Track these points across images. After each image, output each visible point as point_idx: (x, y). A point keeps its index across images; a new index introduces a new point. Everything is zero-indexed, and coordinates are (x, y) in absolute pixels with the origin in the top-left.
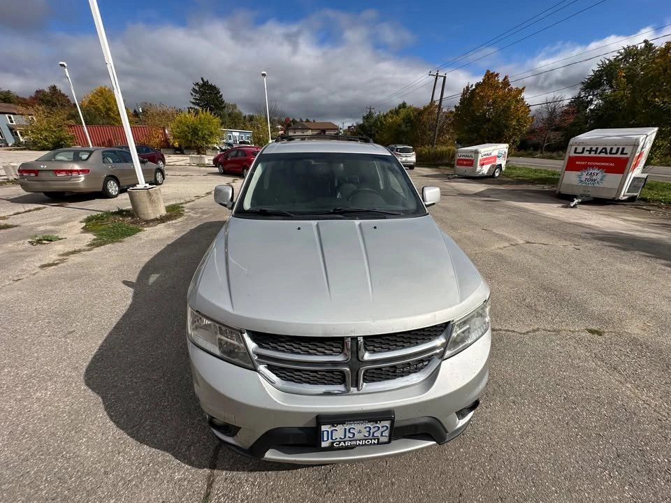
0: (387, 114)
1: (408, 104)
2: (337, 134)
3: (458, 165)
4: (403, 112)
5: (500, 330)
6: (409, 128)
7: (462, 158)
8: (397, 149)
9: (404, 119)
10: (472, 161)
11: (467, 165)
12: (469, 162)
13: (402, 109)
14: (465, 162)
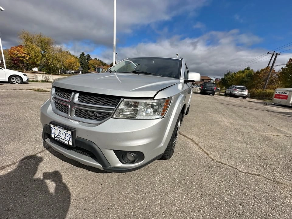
0: (237, 73)
1: (251, 68)
2: (210, 82)
3: (275, 98)
4: (247, 72)
5: (226, 164)
6: (249, 80)
7: (279, 94)
8: (236, 87)
9: (247, 75)
10: (287, 96)
11: (282, 98)
12: (284, 97)
13: (246, 70)
14: (281, 97)
